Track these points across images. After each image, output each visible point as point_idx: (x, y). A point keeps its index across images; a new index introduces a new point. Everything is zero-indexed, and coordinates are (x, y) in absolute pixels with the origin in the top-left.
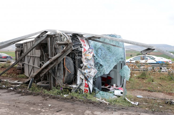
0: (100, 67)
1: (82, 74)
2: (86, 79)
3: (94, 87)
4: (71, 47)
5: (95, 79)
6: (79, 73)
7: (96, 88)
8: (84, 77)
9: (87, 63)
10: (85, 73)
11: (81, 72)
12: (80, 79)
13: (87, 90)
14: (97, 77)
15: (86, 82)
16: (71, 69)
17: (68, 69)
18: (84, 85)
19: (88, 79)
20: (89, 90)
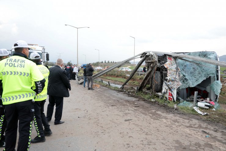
0: (185, 81)
1: (167, 85)
2: (170, 90)
3: (178, 97)
4: (156, 64)
5: (179, 90)
6: (164, 84)
7: (180, 98)
8: (168, 88)
9: (171, 77)
10: (169, 85)
11: (166, 83)
12: (165, 89)
13: (171, 99)
14: (181, 89)
15: (170, 92)
16: (158, 81)
17: (156, 81)
18: (168, 94)
19: (172, 90)
20: (172, 99)
